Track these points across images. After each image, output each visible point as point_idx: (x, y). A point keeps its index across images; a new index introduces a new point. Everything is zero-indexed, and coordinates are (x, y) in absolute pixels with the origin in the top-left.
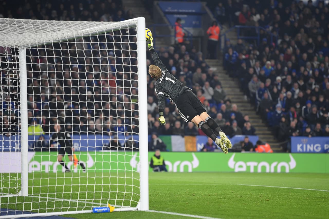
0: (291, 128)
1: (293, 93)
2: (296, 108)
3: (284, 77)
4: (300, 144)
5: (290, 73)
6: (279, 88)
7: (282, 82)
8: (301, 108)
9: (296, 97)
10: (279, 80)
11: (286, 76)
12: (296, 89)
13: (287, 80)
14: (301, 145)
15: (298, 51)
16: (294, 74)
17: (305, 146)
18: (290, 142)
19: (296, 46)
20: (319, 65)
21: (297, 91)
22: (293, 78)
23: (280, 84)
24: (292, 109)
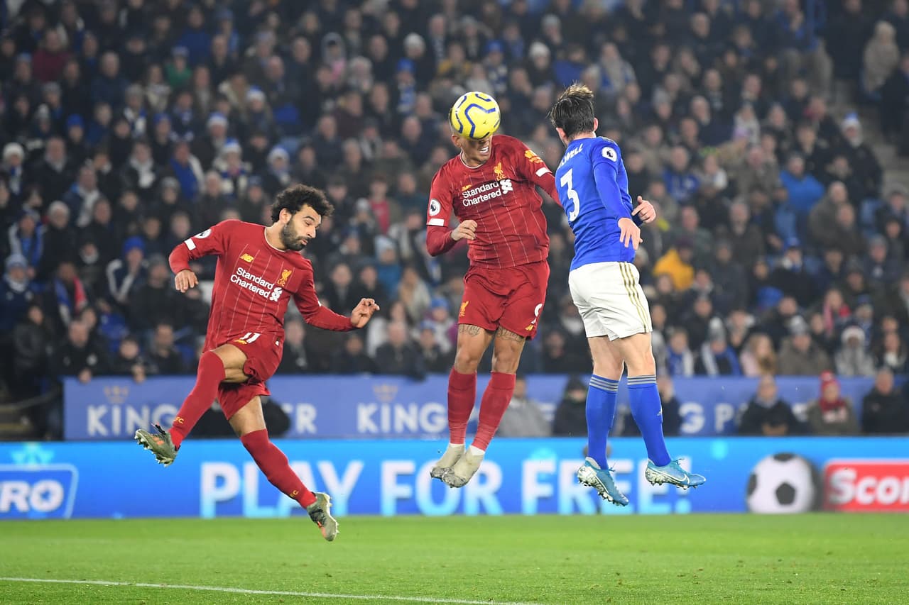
0: (69, 348)
1: (76, 205)
2: (79, 264)
3: (36, 144)
4: (96, 406)
5: (59, 128)
6: (15, 187)
7: (26, 165)
8: (102, 263)
9: (84, 220)
10: (15, 156)
11: (45, 137)
12: (89, 190)
13: (49, 157)
14: (102, 410)
15: (91, 44)
16: (76, 133)
17: (116, 413)
18: (59, 399)
19: (80, 24)
20: (172, 99)
21: (91, 197)
22: (70, 146)
23: (19, 171)
24: (67, 271)
